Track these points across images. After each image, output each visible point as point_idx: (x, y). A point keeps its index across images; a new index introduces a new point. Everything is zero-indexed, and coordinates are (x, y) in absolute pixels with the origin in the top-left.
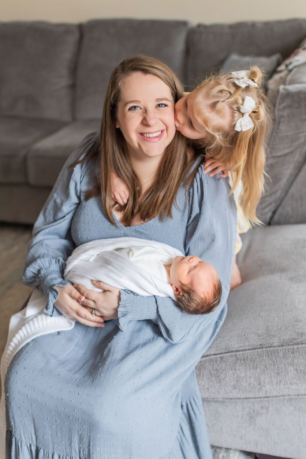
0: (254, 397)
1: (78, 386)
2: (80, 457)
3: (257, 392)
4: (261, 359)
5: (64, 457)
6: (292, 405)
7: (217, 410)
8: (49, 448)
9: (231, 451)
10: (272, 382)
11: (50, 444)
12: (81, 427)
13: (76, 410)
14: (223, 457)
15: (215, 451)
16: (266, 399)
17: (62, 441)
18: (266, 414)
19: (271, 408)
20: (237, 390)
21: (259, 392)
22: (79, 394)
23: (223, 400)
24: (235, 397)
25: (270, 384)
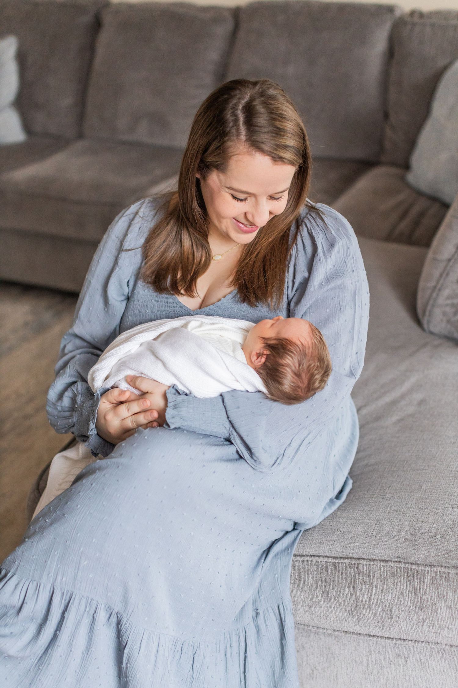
0: (381, 635)
3: (387, 629)
4: (396, 581)
6: (445, 660)
10: (410, 619)
16: (401, 642)
18: (404, 665)
19: (412, 659)
20: (355, 620)
21: (390, 630)
24: (352, 630)
25: (406, 622)
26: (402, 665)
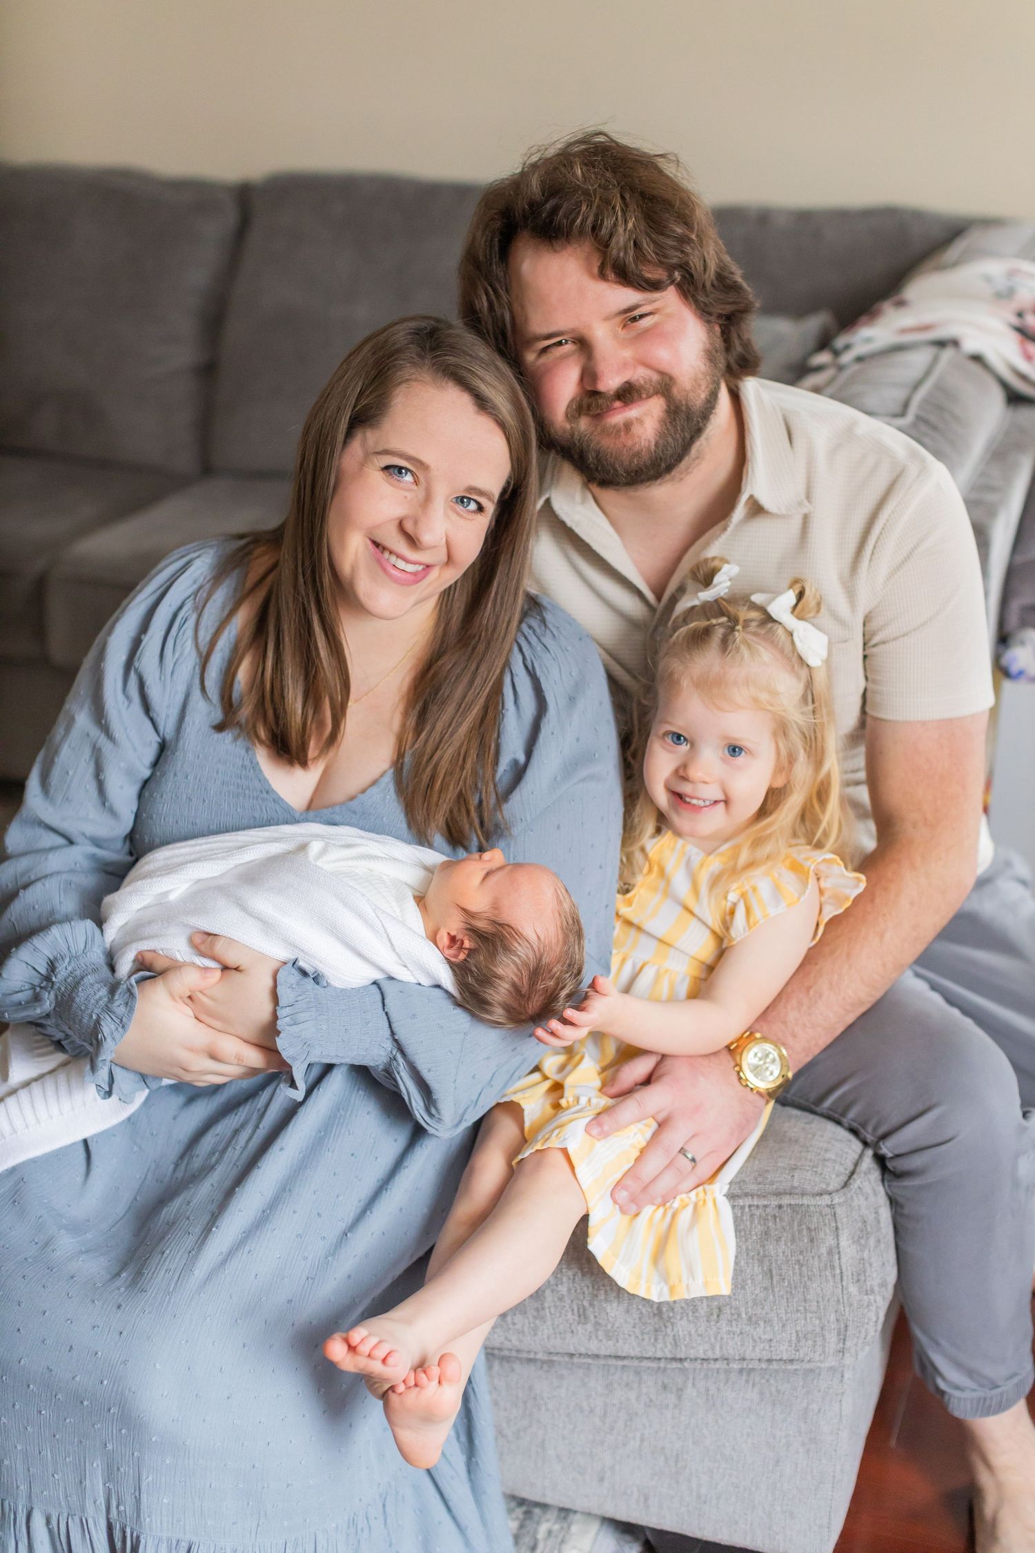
0: (639, 1355)
1: (119, 1307)
2: (108, 1519)
3: (650, 1339)
5: (61, 1521)
6: (754, 1385)
7: (531, 1388)
8: (17, 1494)
9: (578, 1517)
11: (19, 1484)
12: (114, 1431)
13: (105, 1382)
14: (550, 1532)
15: (528, 1514)
16: (675, 1365)
17: (56, 1472)
18: (676, 1406)
19: (690, 1391)
20: (589, 1327)
21: (656, 1339)
22: (121, 1333)
23: (546, 1358)
24: (583, 1350)
25: (688, 1317)
26: (671, 1406)
